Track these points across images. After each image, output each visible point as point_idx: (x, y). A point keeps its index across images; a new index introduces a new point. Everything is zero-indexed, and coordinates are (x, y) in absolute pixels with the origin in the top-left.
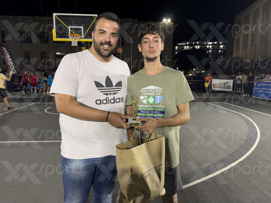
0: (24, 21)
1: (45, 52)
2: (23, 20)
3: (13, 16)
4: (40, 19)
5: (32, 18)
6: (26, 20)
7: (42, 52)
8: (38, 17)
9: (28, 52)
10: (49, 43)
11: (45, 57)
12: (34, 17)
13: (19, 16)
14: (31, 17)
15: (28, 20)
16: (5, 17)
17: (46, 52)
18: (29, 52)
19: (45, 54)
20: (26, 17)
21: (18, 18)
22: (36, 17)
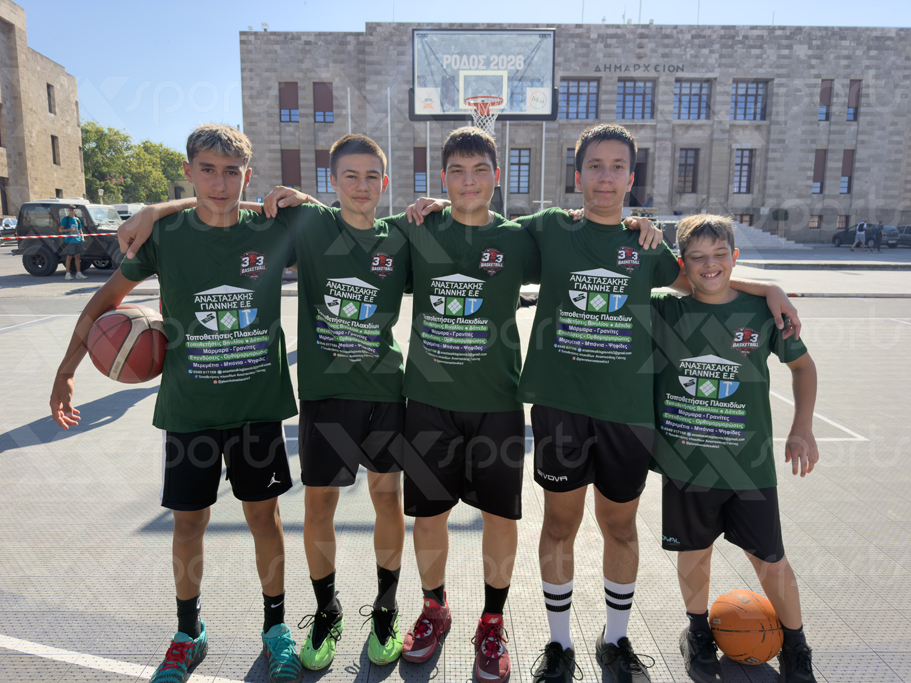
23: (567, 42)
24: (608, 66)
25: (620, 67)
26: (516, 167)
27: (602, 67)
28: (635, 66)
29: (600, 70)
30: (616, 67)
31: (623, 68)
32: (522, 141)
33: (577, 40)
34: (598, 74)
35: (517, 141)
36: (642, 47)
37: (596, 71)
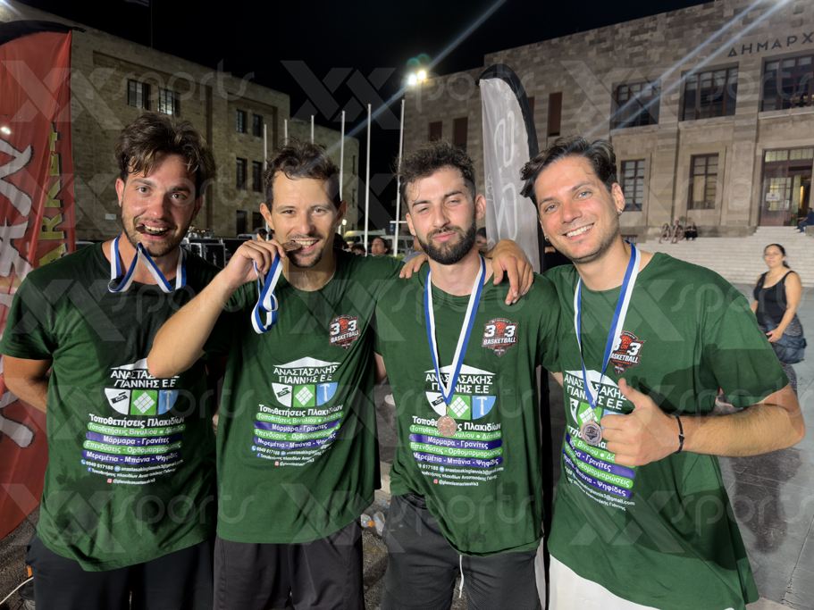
0: (637, 38)
1: (707, 156)
2: (634, 33)
3: (596, 30)
4: (708, 11)
5: (669, 20)
6: (646, 31)
7: (694, 158)
8: (698, 8)
9: (636, 162)
10: (738, 111)
11: (707, 175)
12: (679, 11)
13: (617, 26)
14: (667, 16)
15: (654, 29)
16: (570, 39)
17: (716, 155)
18: (644, 160)
19: (707, 166)
20: (647, 22)
21: (617, 32)
22: (687, 10)
23: (691, 28)
24: (747, 46)
25: (766, 44)
26: (632, 182)
27: (738, 50)
28: (789, 38)
29: (735, 54)
30: (759, 45)
31: (770, 45)
32: (635, 152)
33: (705, 24)
34: (733, 60)
35: (629, 153)
36: (801, 12)
37: (730, 55)
